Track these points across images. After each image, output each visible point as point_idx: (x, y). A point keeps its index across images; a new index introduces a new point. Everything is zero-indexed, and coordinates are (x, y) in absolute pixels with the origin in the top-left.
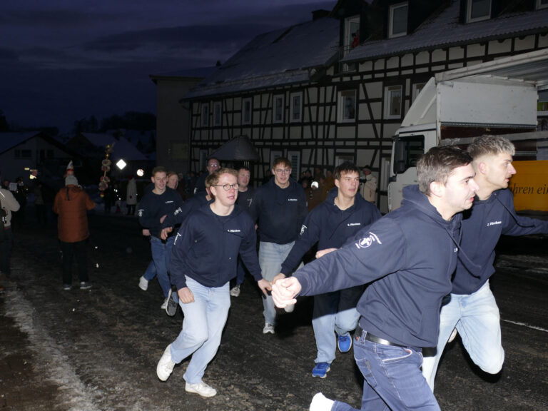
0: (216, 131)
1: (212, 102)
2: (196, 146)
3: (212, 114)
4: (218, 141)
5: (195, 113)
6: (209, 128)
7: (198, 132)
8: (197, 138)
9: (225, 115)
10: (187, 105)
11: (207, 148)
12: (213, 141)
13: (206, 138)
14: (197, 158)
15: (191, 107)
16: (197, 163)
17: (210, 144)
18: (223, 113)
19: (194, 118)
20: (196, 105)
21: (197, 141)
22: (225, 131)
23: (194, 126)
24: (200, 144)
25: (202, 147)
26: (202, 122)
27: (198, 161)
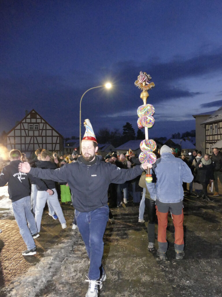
0: (215, 136)
1: (213, 124)
2: (208, 143)
3: (214, 129)
4: (216, 140)
5: (207, 129)
6: (212, 135)
7: (208, 137)
8: (208, 139)
9: (219, 129)
10: (204, 126)
11: (212, 143)
12: (214, 140)
13: (212, 139)
14: (208, 148)
15: (205, 127)
16: (208, 150)
17: (213, 141)
18: (218, 128)
19: (207, 131)
20: (207, 126)
21: (208, 141)
22: (219, 136)
23: (207, 135)
24: (209, 142)
25: (210, 143)
26: (210, 133)
27: (208, 149)
